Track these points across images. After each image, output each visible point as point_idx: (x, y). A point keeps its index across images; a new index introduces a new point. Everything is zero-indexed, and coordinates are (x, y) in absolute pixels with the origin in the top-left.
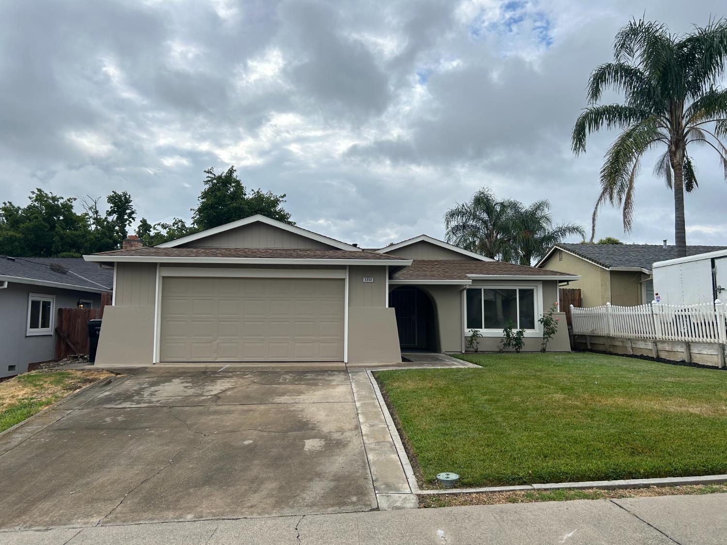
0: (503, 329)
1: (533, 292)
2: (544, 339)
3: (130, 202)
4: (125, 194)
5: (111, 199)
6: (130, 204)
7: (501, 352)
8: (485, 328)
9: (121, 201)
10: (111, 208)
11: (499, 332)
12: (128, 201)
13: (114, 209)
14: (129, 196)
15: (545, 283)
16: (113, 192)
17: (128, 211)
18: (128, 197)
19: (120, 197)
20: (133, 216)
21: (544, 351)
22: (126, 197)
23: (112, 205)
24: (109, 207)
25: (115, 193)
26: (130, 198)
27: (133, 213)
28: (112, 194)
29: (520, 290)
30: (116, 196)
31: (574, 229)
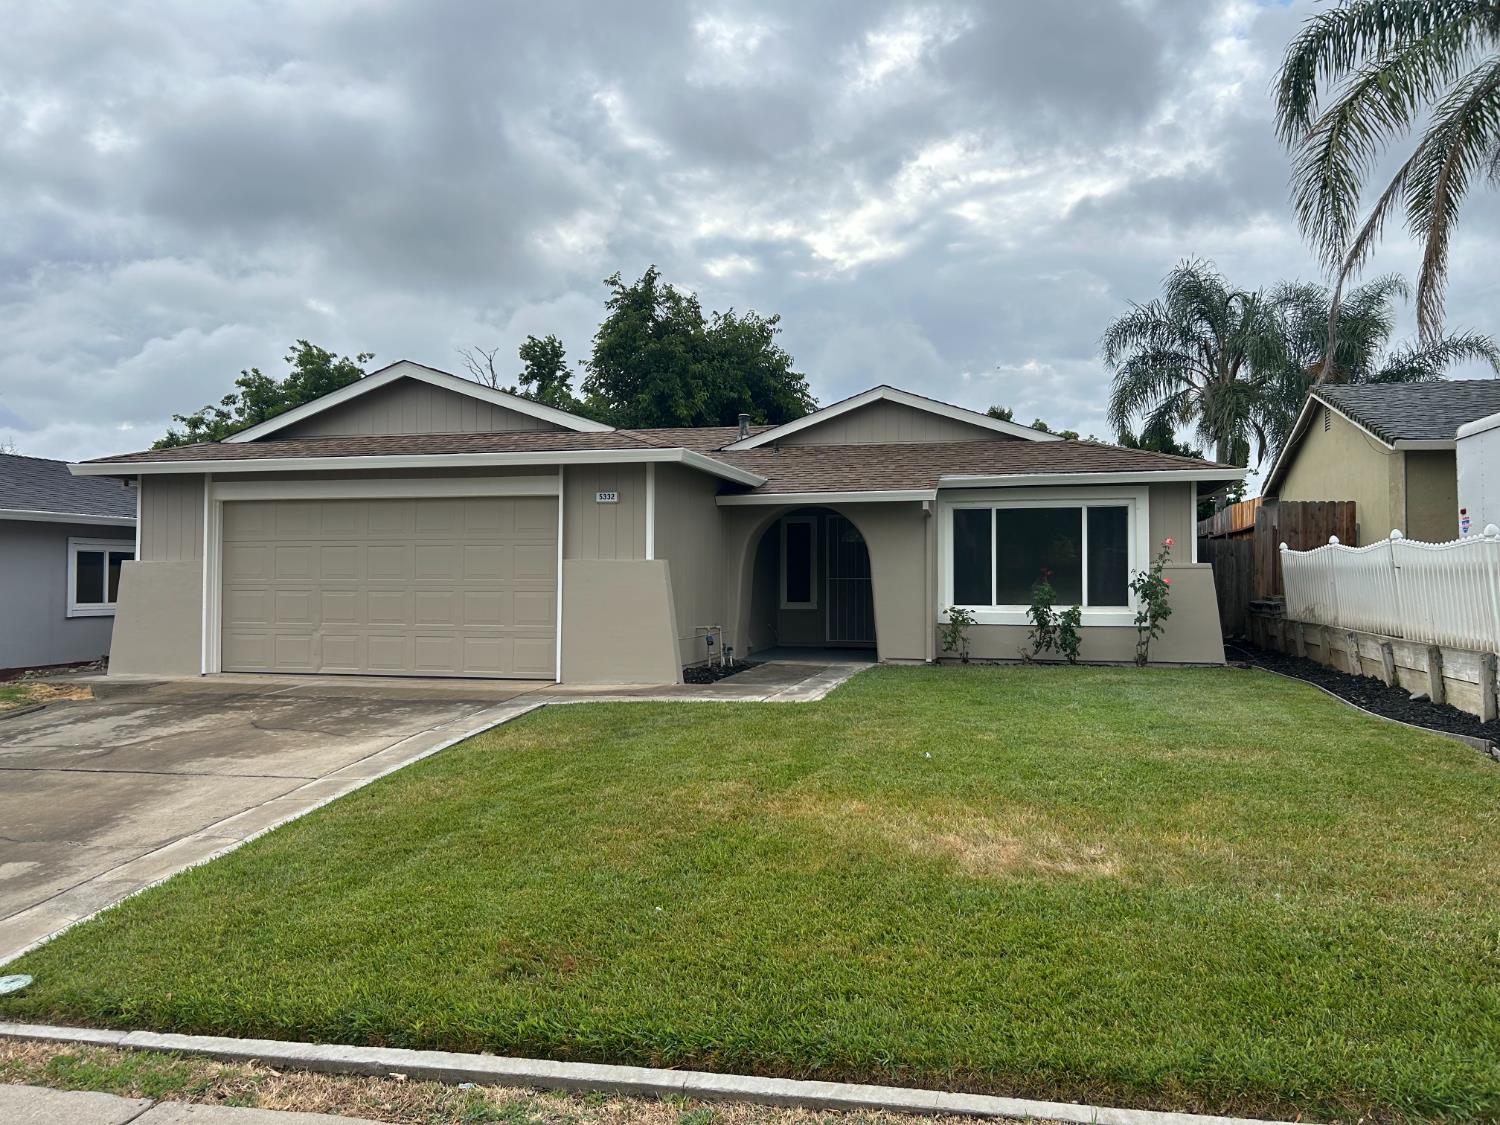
0: (1030, 607)
1: (1126, 514)
2: (1140, 631)
3: (561, 356)
4: (552, 341)
5: (527, 352)
6: (561, 360)
7: (1027, 661)
8: (998, 604)
9: (544, 353)
10: (526, 369)
11: (1019, 614)
12: (557, 353)
13: (533, 369)
14: (560, 343)
15: (1156, 490)
16: (529, 337)
17: (559, 373)
18: (557, 345)
19: (543, 348)
20: (568, 382)
21: (1142, 661)
22: (554, 346)
23: (529, 363)
24: (522, 366)
25: (533, 339)
26: (561, 347)
27: (567, 375)
28: (527, 341)
29: (1090, 510)
30: (535, 345)
31: (1469, 345)
